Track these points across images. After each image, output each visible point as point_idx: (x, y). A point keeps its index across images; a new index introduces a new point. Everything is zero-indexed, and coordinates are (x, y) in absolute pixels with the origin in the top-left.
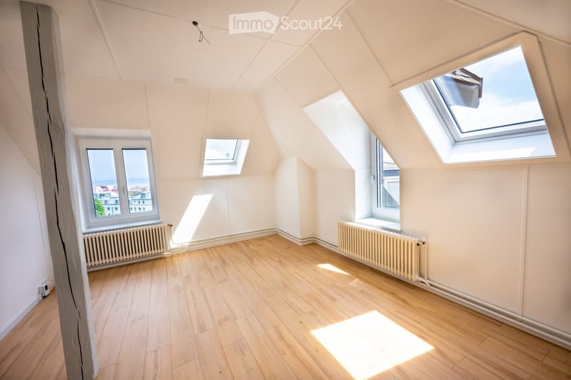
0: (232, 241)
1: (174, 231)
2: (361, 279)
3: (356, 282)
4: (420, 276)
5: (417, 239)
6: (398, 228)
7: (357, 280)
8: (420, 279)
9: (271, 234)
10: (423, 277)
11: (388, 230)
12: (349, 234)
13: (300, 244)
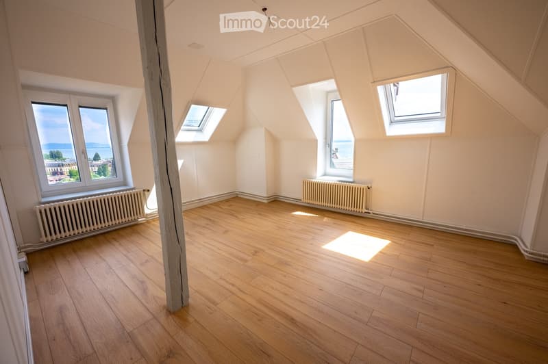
0: (201, 204)
1: (148, 197)
2: (328, 217)
3: (325, 219)
4: (367, 209)
5: (366, 186)
6: (351, 180)
7: (326, 218)
8: (367, 211)
9: (233, 196)
10: (368, 209)
11: (342, 181)
12: (309, 186)
13: (266, 201)
